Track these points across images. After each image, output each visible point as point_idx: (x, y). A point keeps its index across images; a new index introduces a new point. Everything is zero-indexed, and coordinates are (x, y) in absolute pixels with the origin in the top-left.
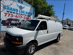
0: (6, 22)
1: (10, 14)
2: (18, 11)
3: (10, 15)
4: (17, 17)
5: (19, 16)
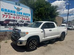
0: (4, 22)
1: (7, 16)
5: (17, 17)
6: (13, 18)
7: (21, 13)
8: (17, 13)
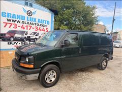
1: (12, 24)
2: (24, 19)
3: (13, 26)
4: (24, 28)
5: (27, 26)
6: (22, 28)
7: (35, 19)
8: (28, 20)
